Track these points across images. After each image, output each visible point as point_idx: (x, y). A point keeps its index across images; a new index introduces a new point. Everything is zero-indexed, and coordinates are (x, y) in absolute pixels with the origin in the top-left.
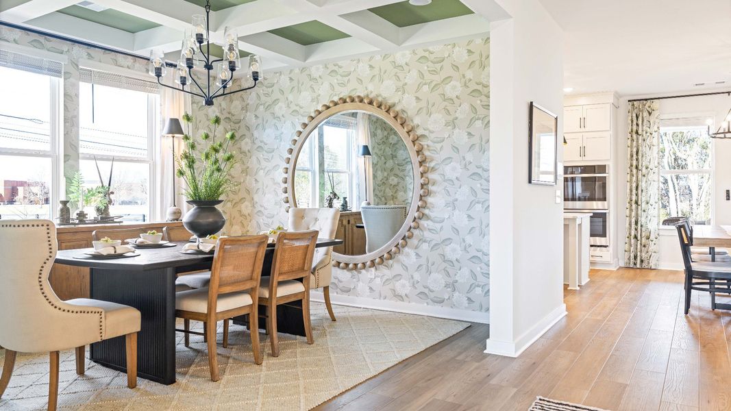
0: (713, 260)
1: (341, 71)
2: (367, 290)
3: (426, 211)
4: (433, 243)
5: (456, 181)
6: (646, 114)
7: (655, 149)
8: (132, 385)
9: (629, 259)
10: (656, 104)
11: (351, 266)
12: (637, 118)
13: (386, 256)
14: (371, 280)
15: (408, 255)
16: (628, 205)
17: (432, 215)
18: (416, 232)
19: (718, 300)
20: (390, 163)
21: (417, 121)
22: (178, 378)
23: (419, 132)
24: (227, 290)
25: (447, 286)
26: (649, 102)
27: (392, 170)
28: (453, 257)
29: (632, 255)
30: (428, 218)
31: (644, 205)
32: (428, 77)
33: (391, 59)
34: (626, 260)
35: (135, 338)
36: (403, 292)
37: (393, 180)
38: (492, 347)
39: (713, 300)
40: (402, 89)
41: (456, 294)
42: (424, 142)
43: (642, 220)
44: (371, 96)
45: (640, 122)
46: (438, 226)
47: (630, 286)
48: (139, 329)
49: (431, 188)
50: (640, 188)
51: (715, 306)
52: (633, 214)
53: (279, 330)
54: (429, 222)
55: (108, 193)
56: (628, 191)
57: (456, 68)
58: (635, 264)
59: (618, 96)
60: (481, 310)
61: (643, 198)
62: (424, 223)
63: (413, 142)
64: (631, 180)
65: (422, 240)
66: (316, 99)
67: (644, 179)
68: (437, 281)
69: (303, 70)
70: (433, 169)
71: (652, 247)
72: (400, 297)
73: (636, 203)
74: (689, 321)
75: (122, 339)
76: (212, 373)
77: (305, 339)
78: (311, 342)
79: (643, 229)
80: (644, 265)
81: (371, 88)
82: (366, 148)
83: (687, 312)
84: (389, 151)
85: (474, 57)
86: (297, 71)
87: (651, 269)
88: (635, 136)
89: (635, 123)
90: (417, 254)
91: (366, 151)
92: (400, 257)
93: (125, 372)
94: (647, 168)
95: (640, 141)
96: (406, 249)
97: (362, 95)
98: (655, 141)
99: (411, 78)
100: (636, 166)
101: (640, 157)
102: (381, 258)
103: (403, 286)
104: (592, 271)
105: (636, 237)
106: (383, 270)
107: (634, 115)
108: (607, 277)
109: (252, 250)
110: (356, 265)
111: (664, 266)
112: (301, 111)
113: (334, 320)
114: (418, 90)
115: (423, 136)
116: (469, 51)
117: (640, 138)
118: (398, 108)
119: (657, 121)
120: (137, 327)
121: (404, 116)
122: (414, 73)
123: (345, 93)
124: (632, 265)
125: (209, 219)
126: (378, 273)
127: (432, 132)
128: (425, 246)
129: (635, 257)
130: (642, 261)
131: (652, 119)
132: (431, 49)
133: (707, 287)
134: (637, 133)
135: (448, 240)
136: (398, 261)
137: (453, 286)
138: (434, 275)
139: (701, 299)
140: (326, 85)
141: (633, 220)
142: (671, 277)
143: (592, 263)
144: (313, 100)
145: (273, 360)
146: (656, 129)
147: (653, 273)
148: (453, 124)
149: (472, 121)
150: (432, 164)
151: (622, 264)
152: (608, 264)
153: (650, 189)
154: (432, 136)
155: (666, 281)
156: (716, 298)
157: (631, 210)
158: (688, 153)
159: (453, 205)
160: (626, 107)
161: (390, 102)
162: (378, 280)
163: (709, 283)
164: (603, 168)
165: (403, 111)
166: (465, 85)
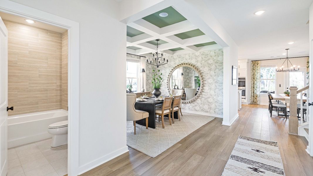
0: (278, 103)
1: (181, 57)
2: (188, 109)
3: (203, 90)
4: (205, 98)
5: (211, 84)
6: (256, 64)
7: (259, 73)
8: (147, 128)
9: (251, 102)
10: (259, 62)
11: (184, 103)
12: (254, 65)
13: (193, 101)
14: (189, 106)
15: (198, 101)
16: (251, 88)
17: (205, 91)
18: (201, 95)
19: (280, 114)
20: (187, 77)
21: (201, 69)
22: (156, 127)
23: (202, 72)
24: (166, 109)
25: (209, 108)
26: (257, 61)
27: (188, 78)
28: (210, 101)
29: (252, 101)
30: (204, 92)
31: (256, 88)
32: (204, 59)
33: (194, 54)
34: (250, 102)
35: (148, 118)
36: (197, 109)
37: (188, 81)
38: (224, 123)
39: (278, 113)
40: (197, 61)
41: (211, 110)
42: (203, 74)
43: (255, 92)
44: (189, 63)
45: (255, 67)
46: (206, 94)
47: (253, 109)
48: (148, 117)
49: (205, 85)
50: (254, 84)
51: (279, 115)
52: (253, 90)
53: (174, 118)
54: (204, 93)
55: (131, 86)
56: (251, 84)
57: (211, 56)
58: (253, 103)
59: (248, 60)
60: (218, 114)
61: (255, 86)
62: (203, 93)
63: (200, 74)
64: (252, 81)
65: (202, 97)
66: (175, 64)
67: (256, 81)
68: (206, 107)
69: (172, 57)
70: (205, 81)
71: (258, 99)
72: (197, 111)
73: (253, 87)
74: (272, 119)
75: (145, 119)
76: (163, 126)
77: (178, 120)
78: (180, 120)
79: (255, 94)
80: (256, 103)
81: (189, 61)
82: (182, 73)
83: (271, 116)
84: (187, 74)
85: (216, 54)
86: (170, 57)
87: (258, 104)
88: (253, 70)
89: (253, 67)
90: (201, 100)
91: (182, 74)
92: (196, 101)
93: (146, 126)
94: (256, 78)
95: (255, 72)
96: (198, 99)
97: (187, 63)
98: (259, 71)
99: (200, 59)
100: (254, 78)
101: (255, 76)
102: (192, 101)
103: (197, 108)
104: (242, 105)
105: (253, 96)
106: (192, 104)
107: (253, 65)
108: (246, 106)
109: (170, 100)
110: (185, 103)
111: (262, 104)
112: (171, 66)
113: (182, 115)
114: (201, 62)
115: (203, 73)
116: (215, 53)
117: (255, 70)
118: (196, 66)
119: (259, 66)
120: (148, 116)
121: (198, 68)
122: (200, 58)
123: (182, 62)
124: (252, 103)
125: (158, 93)
126: (191, 105)
127: (205, 72)
128: (203, 99)
129: (253, 101)
130: (255, 102)
131: (258, 66)
132: (205, 52)
133: (275, 110)
134: (254, 69)
135: (209, 98)
136: (196, 102)
137: (210, 108)
138: (206, 106)
139: (274, 113)
140: (178, 60)
141: (253, 92)
142: (264, 107)
143: (242, 103)
144: (174, 64)
145: (173, 124)
146: (259, 68)
147: (258, 106)
148: (210, 70)
149: (215, 69)
150: (205, 79)
151: (249, 103)
152: (246, 103)
153: (257, 83)
154: (205, 73)
155: (263, 108)
156: (279, 113)
157: (252, 89)
158: (263, 71)
159: (210, 89)
160: (250, 63)
161: (194, 64)
162: (191, 106)
163: (276, 109)
164: (244, 79)
165: (197, 67)
166: (214, 60)
